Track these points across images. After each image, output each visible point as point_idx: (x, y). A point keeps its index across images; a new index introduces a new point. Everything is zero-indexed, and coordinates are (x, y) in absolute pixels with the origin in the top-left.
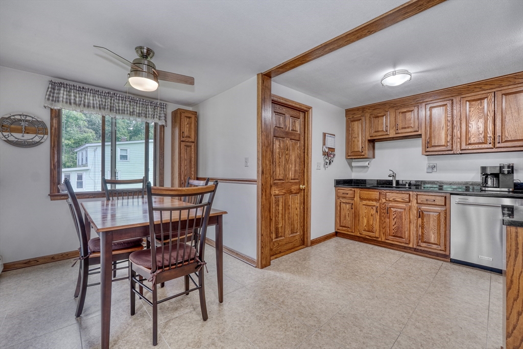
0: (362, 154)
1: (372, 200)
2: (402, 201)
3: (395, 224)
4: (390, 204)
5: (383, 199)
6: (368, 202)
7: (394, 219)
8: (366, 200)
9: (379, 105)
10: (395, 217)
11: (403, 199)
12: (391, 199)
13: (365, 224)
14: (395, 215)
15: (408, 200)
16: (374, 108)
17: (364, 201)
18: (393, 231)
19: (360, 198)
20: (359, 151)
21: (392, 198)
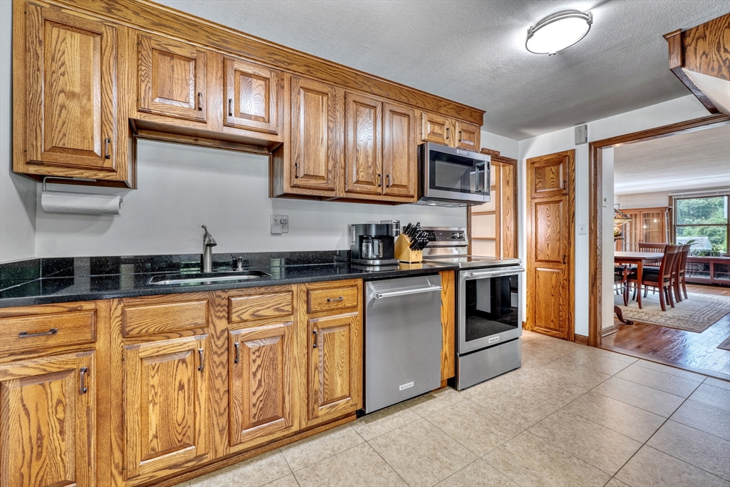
0: (107, 164)
1: (180, 332)
2: (277, 313)
3: (260, 385)
4: (244, 331)
5: (217, 322)
6: (162, 343)
7: (255, 374)
8: (149, 337)
9: (176, 18)
10: (259, 366)
11: (278, 309)
12: (245, 317)
13: (152, 432)
14: (259, 362)
15: (289, 308)
16: (156, 20)
17: (144, 345)
18: (254, 411)
19: (125, 334)
20: (91, 152)
21: (251, 311)
